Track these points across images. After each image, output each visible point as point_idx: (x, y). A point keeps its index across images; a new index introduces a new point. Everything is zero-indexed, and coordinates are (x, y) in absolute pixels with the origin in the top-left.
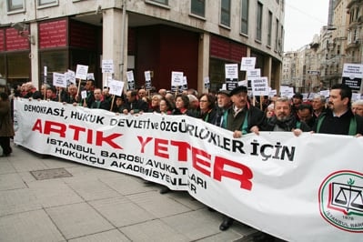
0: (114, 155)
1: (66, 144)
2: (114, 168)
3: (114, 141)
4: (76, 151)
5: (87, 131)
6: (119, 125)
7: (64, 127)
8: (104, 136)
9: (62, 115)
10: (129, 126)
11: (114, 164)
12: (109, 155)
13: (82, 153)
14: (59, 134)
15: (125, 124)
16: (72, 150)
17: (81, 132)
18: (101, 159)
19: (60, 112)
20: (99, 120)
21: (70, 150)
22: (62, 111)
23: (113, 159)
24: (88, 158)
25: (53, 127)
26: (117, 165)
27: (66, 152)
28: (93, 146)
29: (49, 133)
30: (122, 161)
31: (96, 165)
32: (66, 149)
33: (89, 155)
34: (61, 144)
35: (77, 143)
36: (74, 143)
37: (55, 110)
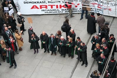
0: (65, 10)
4: (52, 11)
9: (45, 3)
13: (55, 11)
14: (45, 8)
16: (51, 11)
18: (62, 11)
19: (44, 2)
20: (59, 2)
21: (50, 11)
22: (45, 2)
26: (67, 12)
27: (49, 12)
28: (59, 9)
29: (41, 8)
31: (61, 13)
32: (49, 11)
33: (58, 11)
34: (47, 10)
35: (52, 9)
36: (51, 9)
37: (42, 2)
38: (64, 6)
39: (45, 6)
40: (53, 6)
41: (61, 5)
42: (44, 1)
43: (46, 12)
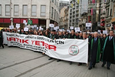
0: (27, 45)
2: (27, 48)
3: (27, 42)
7: (15, 39)
8: (24, 41)
10: (30, 38)
11: (27, 47)
17: (18, 40)
18: (24, 46)
19: (13, 35)
20: (23, 37)
23: (27, 46)
24: (20, 46)
25: (11, 39)
28: (22, 43)
29: (11, 41)
30: (29, 46)
31: (23, 48)
32: (16, 44)
38: (26, 41)
39: (14, 39)
43: (14, 44)
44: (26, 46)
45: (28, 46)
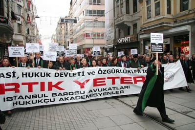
0: (60, 94)
1: (21, 97)
2: (62, 102)
3: (59, 86)
4: (31, 99)
5: (39, 83)
6: (61, 76)
8: (53, 84)
10: (66, 76)
11: (61, 99)
12: (57, 95)
13: (38, 99)
14: (14, 92)
15: (64, 75)
16: (28, 100)
18: (52, 98)
19: (12, 75)
20: (48, 75)
21: (25, 100)
22: (14, 73)
23: (60, 97)
24: (43, 101)
25: (6, 87)
26: (63, 100)
27: (22, 103)
28: (46, 92)
29: (3, 93)
30: (66, 96)
33: (43, 98)
34: (17, 98)
35: (31, 94)
36: (29, 94)
37: (7, 74)
38: (56, 86)
40: (34, 86)
41: (52, 82)
42: (12, 71)
44: (57, 98)
45: (63, 97)
